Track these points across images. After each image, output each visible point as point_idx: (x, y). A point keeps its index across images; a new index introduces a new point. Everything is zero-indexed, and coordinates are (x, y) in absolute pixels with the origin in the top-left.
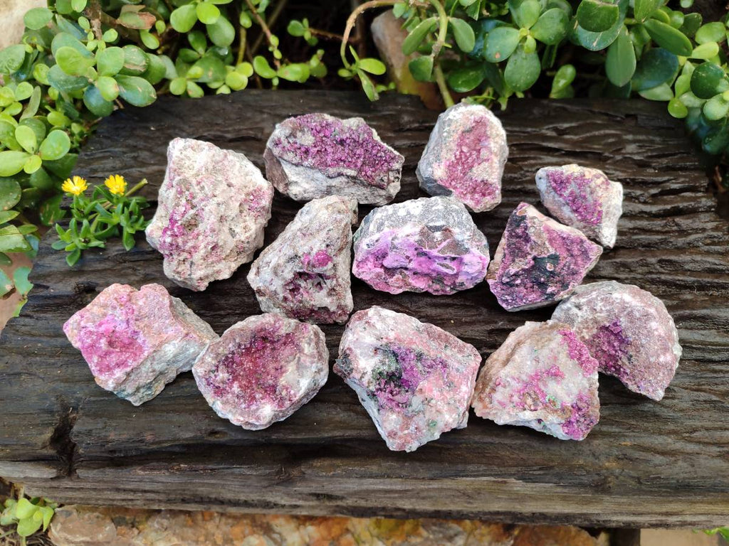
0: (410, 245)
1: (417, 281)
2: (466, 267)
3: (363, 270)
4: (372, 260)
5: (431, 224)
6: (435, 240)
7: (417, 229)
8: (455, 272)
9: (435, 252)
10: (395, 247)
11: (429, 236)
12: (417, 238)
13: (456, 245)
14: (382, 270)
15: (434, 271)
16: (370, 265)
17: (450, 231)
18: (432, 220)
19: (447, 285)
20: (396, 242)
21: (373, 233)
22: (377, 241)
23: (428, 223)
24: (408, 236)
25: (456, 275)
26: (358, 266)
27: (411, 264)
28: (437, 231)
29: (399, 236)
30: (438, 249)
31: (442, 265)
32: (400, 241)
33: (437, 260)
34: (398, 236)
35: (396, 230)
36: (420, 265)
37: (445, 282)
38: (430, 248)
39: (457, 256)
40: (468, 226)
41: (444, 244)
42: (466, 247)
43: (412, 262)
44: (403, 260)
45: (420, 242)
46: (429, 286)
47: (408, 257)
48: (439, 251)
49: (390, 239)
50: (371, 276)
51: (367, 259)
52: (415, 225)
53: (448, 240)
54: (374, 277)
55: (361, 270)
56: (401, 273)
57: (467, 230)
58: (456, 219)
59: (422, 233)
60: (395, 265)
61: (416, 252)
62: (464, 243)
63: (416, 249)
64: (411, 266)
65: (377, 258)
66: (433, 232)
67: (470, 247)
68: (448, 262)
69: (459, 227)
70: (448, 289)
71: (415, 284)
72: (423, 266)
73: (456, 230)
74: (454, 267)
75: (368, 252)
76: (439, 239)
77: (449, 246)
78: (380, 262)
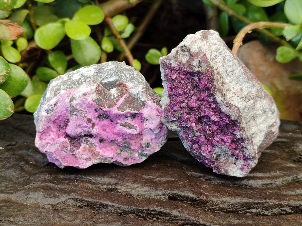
0: (90, 106)
1: (105, 150)
2: (147, 122)
3: (47, 141)
4: (54, 130)
5: (105, 81)
6: (112, 97)
7: (93, 88)
8: (138, 131)
9: (114, 110)
10: (75, 110)
11: (105, 94)
12: (94, 97)
13: (132, 100)
14: (67, 140)
15: (118, 134)
16: (53, 135)
17: (124, 86)
18: (106, 78)
19: (134, 150)
20: (74, 103)
21: (50, 99)
22: (55, 105)
23: (102, 80)
24: (85, 95)
25: (140, 134)
26: (41, 139)
27: (95, 130)
28: (112, 88)
29: (77, 96)
30: (117, 107)
31: (125, 126)
32: (78, 101)
33: (119, 121)
34: (75, 96)
35: (72, 91)
36: (104, 130)
37: (132, 147)
38: (109, 107)
39: (136, 112)
40: (140, 80)
41: (122, 100)
42: (143, 100)
43: (95, 127)
44: (85, 124)
45: (98, 101)
46: (118, 155)
47: (89, 120)
48: (118, 108)
49: (68, 100)
50: (56, 147)
51: (48, 128)
52: (90, 85)
53: (125, 96)
54: (60, 148)
55: (44, 142)
56: (87, 141)
57: (140, 83)
58: (128, 76)
59: (98, 91)
60: (79, 131)
61: (96, 115)
62: (140, 96)
63: (96, 110)
64: (95, 131)
65: (60, 128)
66: (109, 90)
67: (146, 100)
68: (129, 121)
69: (132, 82)
70: (137, 155)
71: (103, 154)
72: (107, 130)
73: (130, 85)
74: (137, 125)
75: (49, 120)
76: (116, 95)
77: (126, 102)
78: (63, 131)
